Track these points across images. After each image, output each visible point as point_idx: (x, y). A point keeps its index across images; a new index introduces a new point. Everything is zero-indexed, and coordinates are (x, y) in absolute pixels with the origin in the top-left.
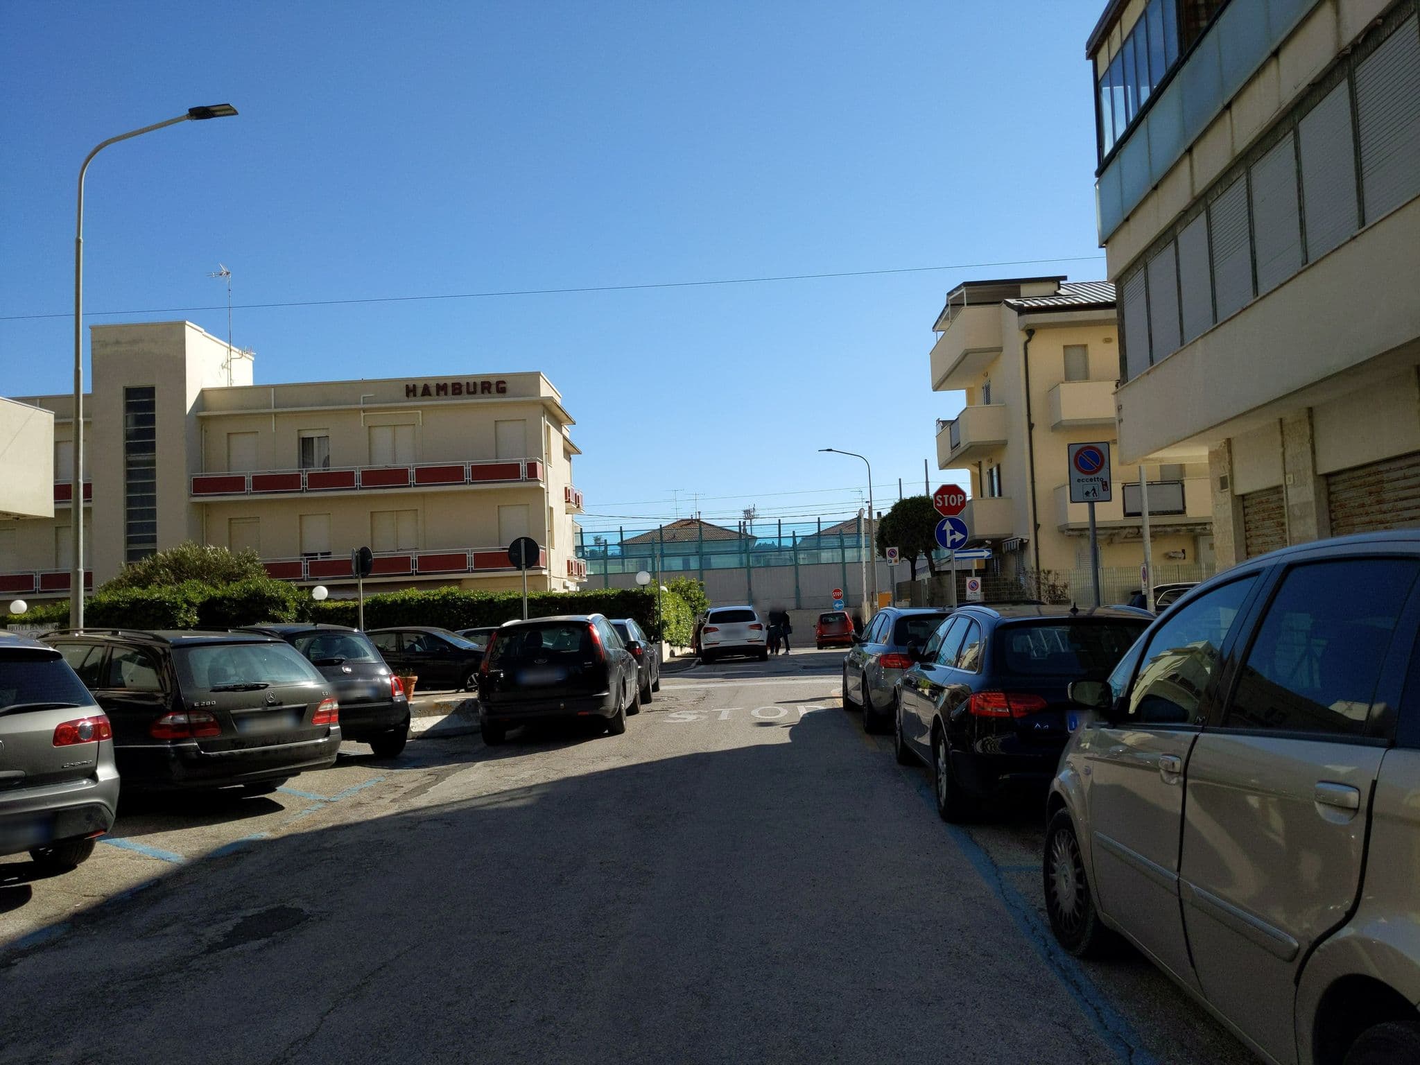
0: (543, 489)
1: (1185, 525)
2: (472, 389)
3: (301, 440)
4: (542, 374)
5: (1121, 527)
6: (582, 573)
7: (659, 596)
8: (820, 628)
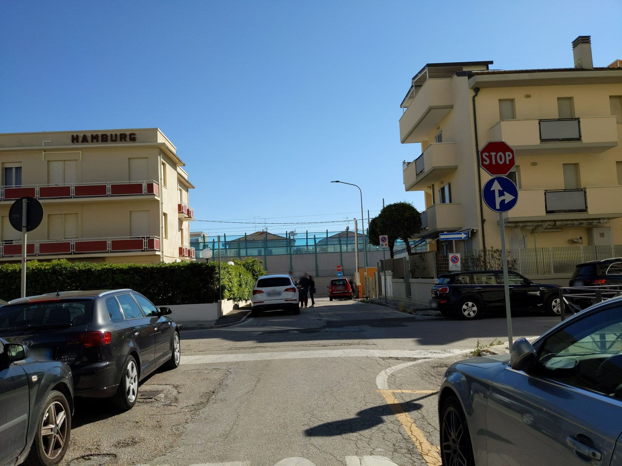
0: (159, 201)
1: (586, 220)
2: (114, 138)
3: (4, 169)
4: (158, 129)
5: (542, 221)
6: (192, 255)
7: (219, 266)
8: (331, 288)
